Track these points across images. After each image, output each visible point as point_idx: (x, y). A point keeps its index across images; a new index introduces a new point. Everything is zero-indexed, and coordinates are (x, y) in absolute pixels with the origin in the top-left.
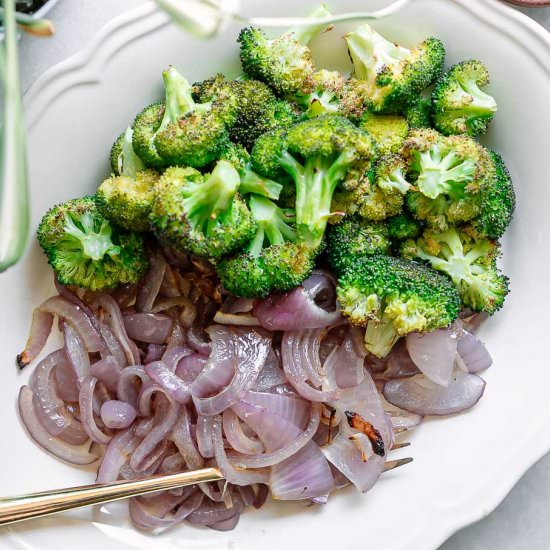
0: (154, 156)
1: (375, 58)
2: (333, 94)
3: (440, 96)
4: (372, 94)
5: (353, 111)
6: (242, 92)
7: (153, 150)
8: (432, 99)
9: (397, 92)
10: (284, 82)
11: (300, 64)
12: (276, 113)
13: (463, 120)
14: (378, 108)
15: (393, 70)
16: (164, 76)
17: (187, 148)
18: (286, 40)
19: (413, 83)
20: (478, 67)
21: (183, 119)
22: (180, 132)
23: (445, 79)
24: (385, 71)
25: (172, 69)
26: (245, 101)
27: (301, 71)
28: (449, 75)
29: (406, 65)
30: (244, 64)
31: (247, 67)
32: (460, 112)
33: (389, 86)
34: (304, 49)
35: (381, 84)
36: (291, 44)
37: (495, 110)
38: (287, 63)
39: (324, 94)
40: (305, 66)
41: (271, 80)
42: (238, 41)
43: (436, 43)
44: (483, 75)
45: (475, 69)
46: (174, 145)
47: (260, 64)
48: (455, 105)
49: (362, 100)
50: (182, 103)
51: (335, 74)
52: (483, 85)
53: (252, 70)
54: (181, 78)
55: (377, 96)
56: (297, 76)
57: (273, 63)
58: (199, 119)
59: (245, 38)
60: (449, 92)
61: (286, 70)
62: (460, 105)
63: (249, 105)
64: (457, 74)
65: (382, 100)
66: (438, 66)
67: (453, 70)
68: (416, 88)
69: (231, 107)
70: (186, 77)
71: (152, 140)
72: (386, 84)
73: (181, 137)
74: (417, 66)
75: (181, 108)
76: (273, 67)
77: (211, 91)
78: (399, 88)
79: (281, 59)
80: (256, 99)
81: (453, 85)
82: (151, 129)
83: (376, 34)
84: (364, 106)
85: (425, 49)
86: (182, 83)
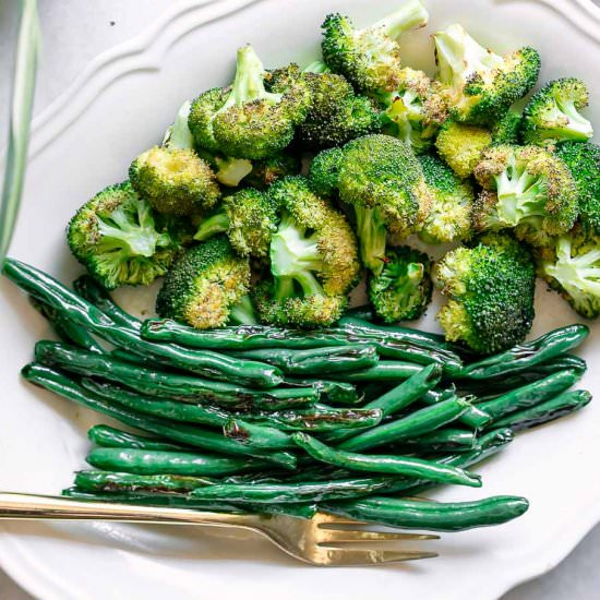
0: (209, 137)
1: (465, 63)
2: (417, 95)
3: (534, 113)
4: (458, 101)
5: (436, 115)
6: (318, 87)
7: (210, 130)
8: (525, 115)
9: (485, 103)
10: (368, 78)
11: (389, 60)
12: (354, 111)
13: (555, 142)
14: (463, 117)
15: (484, 78)
16: (239, 53)
17: (246, 137)
18: (376, 33)
19: (504, 96)
20: (579, 86)
21: (250, 105)
22: (243, 118)
23: (542, 95)
24: (476, 78)
25: (249, 48)
26: (321, 96)
27: (388, 68)
28: (547, 91)
29: (499, 75)
30: (326, 53)
31: (330, 56)
32: (552, 133)
33: (479, 96)
34: (393, 45)
35: (469, 92)
36: (382, 37)
37: (591, 136)
38: (373, 58)
39: (407, 94)
40: (393, 63)
41: (355, 75)
42: (322, 27)
43: (532, 53)
44: (583, 97)
45: (576, 88)
46: (234, 131)
47: (345, 55)
48: (549, 125)
49: (447, 105)
50: (252, 88)
51: (420, 73)
52: (581, 107)
53: (334, 60)
54: (257, 60)
55: (463, 105)
56: (383, 73)
57: (360, 57)
58: (266, 110)
59: (331, 24)
60: (545, 111)
61: (372, 66)
62: (554, 125)
63: (324, 101)
64: (555, 91)
65: (468, 109)
66: (532, 79)
67: (552, 86)
68: (506, 102)
69: (302, 103)
70: (261, 59)
71: (211, 119)
72: (476, 94)
73: (243, 124)
74: (511, 77)
75: (250, 93)
76: (359, 61)
77: (285, 82)
78: (489, 99)
79: (368, 53)
80: (333, 94)
81: (550, 103)
82: (213, 107)
83: (468, 36)
84: (448, 112)
85: (520, 58)
86: (257, 66)
